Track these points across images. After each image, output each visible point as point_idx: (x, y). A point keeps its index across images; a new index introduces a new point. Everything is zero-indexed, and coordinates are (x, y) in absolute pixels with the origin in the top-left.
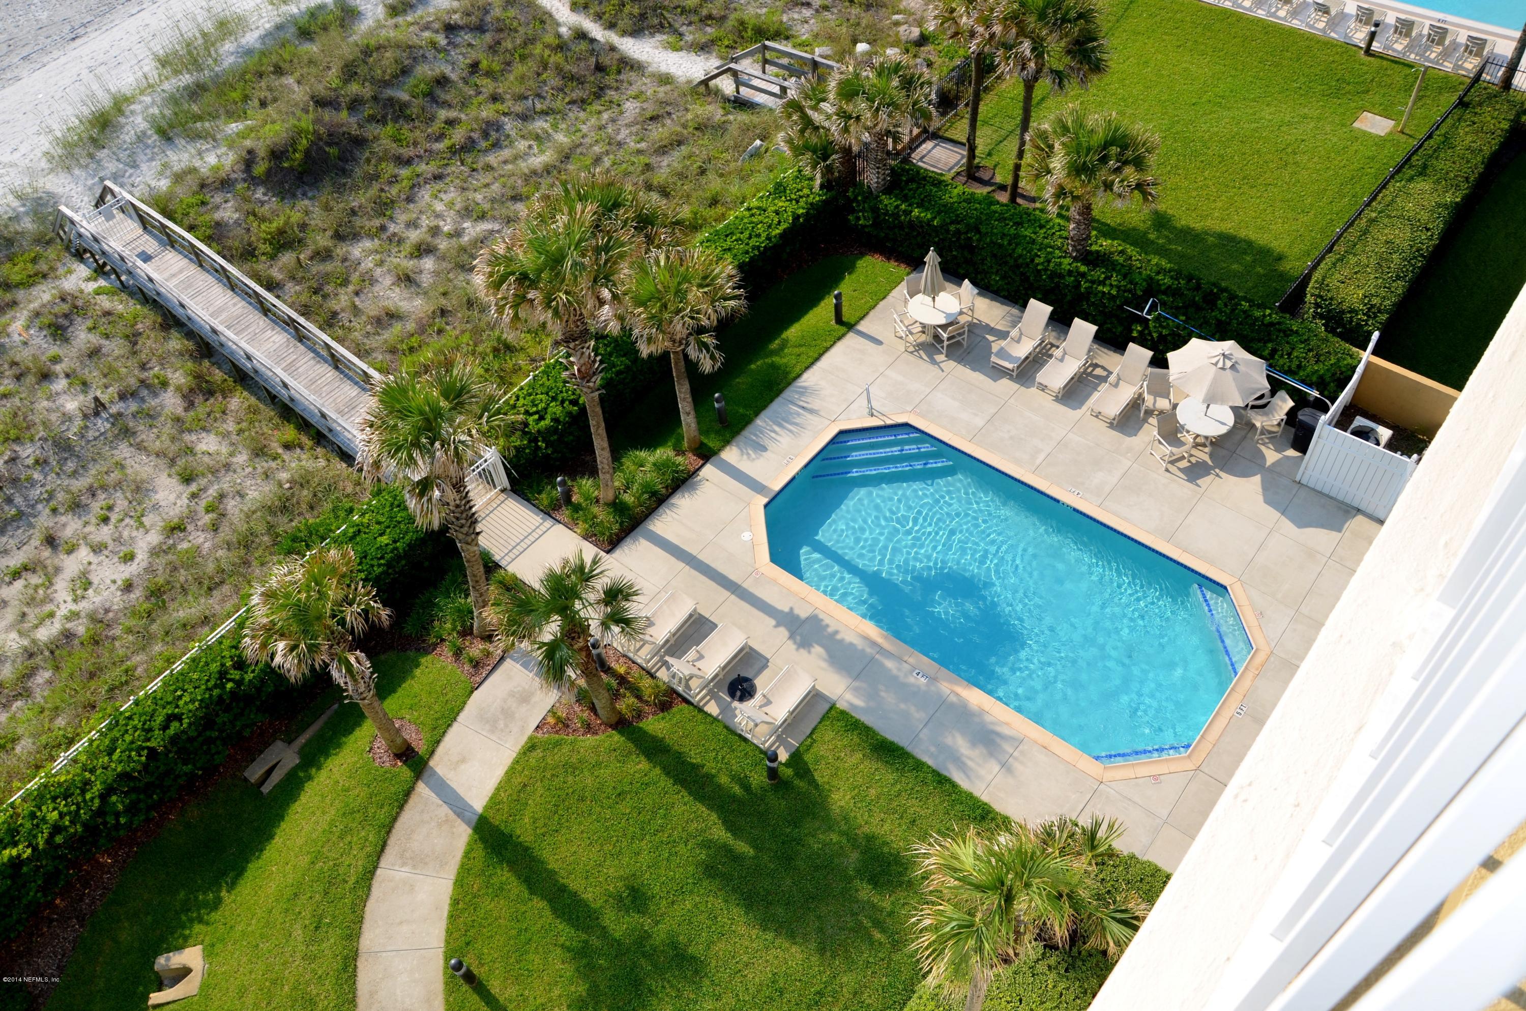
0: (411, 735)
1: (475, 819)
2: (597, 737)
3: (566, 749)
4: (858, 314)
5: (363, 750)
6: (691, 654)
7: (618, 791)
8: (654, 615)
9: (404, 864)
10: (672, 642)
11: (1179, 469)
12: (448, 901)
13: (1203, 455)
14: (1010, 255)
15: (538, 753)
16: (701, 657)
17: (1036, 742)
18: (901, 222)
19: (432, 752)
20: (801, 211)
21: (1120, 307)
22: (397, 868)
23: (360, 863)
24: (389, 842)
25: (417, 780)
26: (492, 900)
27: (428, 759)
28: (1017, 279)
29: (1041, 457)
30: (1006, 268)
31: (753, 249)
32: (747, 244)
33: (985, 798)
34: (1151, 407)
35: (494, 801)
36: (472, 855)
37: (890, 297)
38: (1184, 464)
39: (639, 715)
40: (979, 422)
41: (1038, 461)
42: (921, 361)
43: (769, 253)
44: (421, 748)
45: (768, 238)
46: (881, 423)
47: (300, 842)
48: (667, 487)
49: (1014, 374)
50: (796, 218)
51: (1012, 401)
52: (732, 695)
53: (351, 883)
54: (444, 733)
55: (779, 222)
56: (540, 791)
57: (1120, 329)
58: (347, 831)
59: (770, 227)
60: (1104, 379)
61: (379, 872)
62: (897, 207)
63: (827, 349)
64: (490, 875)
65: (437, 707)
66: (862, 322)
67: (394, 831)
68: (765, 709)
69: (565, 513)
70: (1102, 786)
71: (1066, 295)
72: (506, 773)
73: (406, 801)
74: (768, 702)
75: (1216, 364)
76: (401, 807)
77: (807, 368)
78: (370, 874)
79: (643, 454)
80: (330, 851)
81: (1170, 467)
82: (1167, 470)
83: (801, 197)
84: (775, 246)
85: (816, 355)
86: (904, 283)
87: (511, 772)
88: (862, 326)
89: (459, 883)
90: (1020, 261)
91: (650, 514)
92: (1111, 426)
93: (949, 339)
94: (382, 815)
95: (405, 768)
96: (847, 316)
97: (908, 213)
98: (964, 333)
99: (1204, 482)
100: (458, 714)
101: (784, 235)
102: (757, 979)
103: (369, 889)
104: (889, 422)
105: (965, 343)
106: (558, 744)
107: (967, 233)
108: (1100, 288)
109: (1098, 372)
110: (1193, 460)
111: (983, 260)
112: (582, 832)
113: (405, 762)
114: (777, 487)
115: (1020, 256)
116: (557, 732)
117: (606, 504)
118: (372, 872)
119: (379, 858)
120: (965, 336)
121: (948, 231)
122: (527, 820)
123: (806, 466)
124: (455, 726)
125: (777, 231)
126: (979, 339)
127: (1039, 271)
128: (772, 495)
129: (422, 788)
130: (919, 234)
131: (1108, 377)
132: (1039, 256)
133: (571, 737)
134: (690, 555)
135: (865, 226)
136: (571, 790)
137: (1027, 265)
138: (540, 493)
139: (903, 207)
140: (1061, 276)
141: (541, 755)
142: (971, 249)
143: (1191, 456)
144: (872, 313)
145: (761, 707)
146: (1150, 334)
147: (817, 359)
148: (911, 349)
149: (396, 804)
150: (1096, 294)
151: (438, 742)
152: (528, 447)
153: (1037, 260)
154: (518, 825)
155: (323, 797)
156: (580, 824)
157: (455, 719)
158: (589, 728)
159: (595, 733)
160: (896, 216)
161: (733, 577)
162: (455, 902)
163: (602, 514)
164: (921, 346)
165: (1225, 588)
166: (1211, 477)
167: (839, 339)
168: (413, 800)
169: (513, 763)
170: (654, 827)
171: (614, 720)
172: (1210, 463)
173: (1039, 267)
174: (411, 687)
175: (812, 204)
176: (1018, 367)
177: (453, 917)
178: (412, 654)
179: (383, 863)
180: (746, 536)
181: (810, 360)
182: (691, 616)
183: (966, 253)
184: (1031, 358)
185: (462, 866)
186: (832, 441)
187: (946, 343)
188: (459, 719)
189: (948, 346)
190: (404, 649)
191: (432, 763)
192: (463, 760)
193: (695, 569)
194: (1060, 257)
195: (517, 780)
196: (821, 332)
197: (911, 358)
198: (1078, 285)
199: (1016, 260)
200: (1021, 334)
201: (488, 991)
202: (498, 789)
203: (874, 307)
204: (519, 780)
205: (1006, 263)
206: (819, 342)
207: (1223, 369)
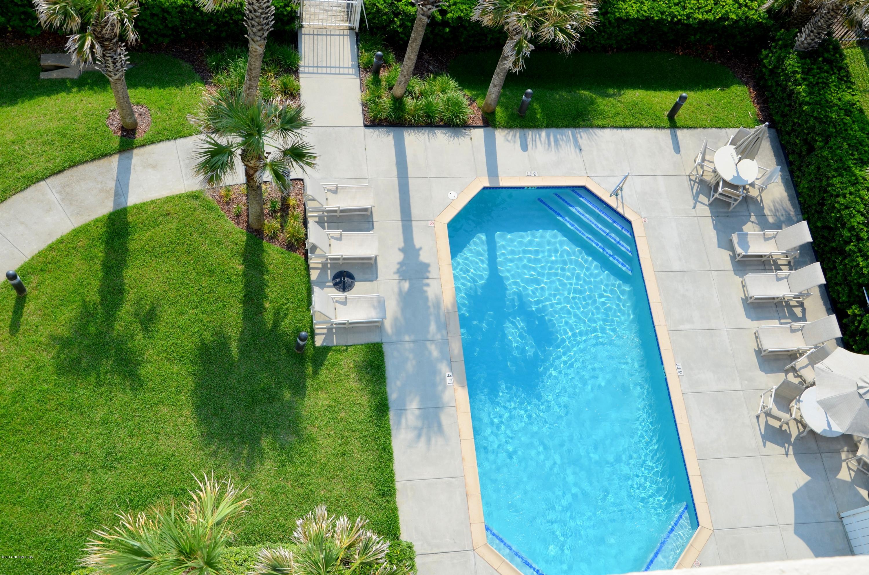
0: (142, 124)
1: (122, 207)
2: (236, 227)
3: (213, 216)
4: (689, 123)
5: (109, 107)
6: (336, 233)
7: (212, 269)
8: (342, 188)
9: (60, 193)
10: (338, 214)
11: (767, 422)
12: (59, 237)
13: (794, 431)
14: (828, 178)
15: (196, 203)
16: (339, 239)
17: (466, 486)
18: (786, 85)
19: (143, 146)
20: (733, 16)
21: (860, 286)
22: (54, 191)
23: (37, 168)
24: (65, 172)
25: (118, 153)
26: (81, 260)
27: (136, 147)
28: (817, 199)
29: (688, 326)
30: (818, 185)
31: (670, 14)
32: (670, 7)
33: (398, 485)
34: (797, 368)
35: (142, 207)
36: (98, 224)
37: (723, 131)
38: (776, 424)
39: (273, 237)
40: (677, 266)
41: (682, 327)
42: (689, 191)
43: (679, 27)
44: (140, 137)
45: (688, 16)
46: (614, 205)
47: (21, 124)
48: (442, 120)
49: (738, 258)
50: (725, 18)
51: (715, 273)
52: (334, 278)
53: (20, 174)
54: (161, 141)
55: (710, 11)
56: (173, 226)
57: (844, 299)
58: (50, 143)
59: (699, 8)
60: (795, 318)
61: (42, 183)
62: (795, 72)
63: (641, 127)
64: (96, 245)
65: (173, 122)
66: (685, 130)
67: (75, 169)
68: (338, 306)
69: (369, 77)
70: (471, 553)
71: (835, 241)
72: (167, 197)
73: (99, 159)
74: (344, 303)
75: (859, 388)
76: (93, 160)
77: (613, 127)
78: (36, 179)
79: (453, 84)
80: (30, 145)
81: (763, 416)
82: (758, 417)
83: (746, 6)
84: (688, 26)
85: (629, 124)
86: (737, 130)
87: (170, 199)
88: (680, 133)
89: (76, 233)
90: (829, 189)
91: (414, 126)
92: (759, 352)
93: (720, 194)
94: (79, 153)
95: (118, 139)
96: (680, 116)
97: (797, 83)
98: (736, 200)
99: (772, 448)
100: (180, 137)
101: (704, 23)
102: (162, 447)
103: (27, 187)
104: (620, 210)
105: (732, 207)
106: (211, 209)
107: (818, 135)
108: (860, 259)
109: (798, 311)
110: (785, 427)
111: (810, 164)
112: (168, 271)
113: (122, 136)
114: (503, 183)
115: (833, 185)
116: (219, 202)
117: (392, 95)
118: (38, 180)
119: (50, 176)
120: (736, 203)
121: (807, 121)
122: (147, 235)
123: (539, 188)
124: (172, 142)
125: (700, 17)
126: (746, 213)
127: (834, 207)
128: (494, 185)
129: (115, 159)
130: (789, 105)
131: (798, 320)
132: (845, 197)
133: (223, 213)
134: (407, 173)
135: (765, 66)
136: (189, 242)
137: (831, 196)
138: (367, 51)
139: (799, 76)
140: (844, 225)
141: (196, 206)
142: (811, 149)
143: (787, 424)
144: (699, 130)
145: (337, 302)
146: (860, 322)
147: (627, 127)
148: (693, 178)
149: (92, 155)
150: (853, 260)
151: (153, 143)
152: (386, 14)
153: (840, 199)
154: (140, 233)
155: (60, 112)
156: (172, 265)
157: (175, 139)
158: (237, 217)
159: (238, 224)
160: (788, 78)
161: (415, 211)
162: (61, 241)
163: (386, 100)
164: (702, 182)
165: (698, 525)
166: (782, 450)
167: (657, 127)
168: (104, 162)
169: (177, 196)
170: (208, 308)
171: (255, 226)
172: (793, 440)
173: (837, 205)
174: (176, 96)
175: (747, 18)
176: (744, 256)
177: (51, 248)
178: (198, 76)
179: (49, 181)
180: (452, 195)
181: (622, 124)
182: (366, 210)
183: (804, 148)
184: (763, 259)
185: (88, 225)
186: (574, 188)
187: (717, 195)
188: (179, 141)
189: (716, 198)
190: (197, 71)
191: (136, 151)
192: (154, 167)
193: (400, 185)
194: (858, 212)
195: (168, 207)
196: (651, 112)
197: (686, 184)
198: (847, 243)
199: (828, 185)
200: (774, 237)
201: (23, 306)
202: (152, 202)
203: (705, 127)
204: (169, 208)
205: (821, 180)
206: (641, 117)
207: (861, 396)
